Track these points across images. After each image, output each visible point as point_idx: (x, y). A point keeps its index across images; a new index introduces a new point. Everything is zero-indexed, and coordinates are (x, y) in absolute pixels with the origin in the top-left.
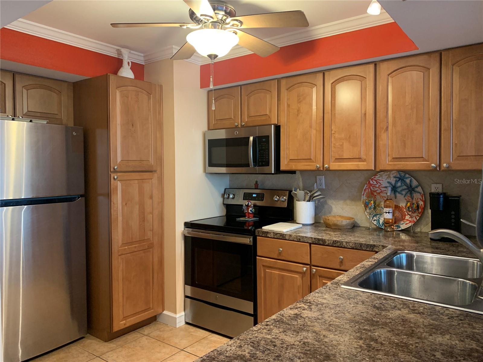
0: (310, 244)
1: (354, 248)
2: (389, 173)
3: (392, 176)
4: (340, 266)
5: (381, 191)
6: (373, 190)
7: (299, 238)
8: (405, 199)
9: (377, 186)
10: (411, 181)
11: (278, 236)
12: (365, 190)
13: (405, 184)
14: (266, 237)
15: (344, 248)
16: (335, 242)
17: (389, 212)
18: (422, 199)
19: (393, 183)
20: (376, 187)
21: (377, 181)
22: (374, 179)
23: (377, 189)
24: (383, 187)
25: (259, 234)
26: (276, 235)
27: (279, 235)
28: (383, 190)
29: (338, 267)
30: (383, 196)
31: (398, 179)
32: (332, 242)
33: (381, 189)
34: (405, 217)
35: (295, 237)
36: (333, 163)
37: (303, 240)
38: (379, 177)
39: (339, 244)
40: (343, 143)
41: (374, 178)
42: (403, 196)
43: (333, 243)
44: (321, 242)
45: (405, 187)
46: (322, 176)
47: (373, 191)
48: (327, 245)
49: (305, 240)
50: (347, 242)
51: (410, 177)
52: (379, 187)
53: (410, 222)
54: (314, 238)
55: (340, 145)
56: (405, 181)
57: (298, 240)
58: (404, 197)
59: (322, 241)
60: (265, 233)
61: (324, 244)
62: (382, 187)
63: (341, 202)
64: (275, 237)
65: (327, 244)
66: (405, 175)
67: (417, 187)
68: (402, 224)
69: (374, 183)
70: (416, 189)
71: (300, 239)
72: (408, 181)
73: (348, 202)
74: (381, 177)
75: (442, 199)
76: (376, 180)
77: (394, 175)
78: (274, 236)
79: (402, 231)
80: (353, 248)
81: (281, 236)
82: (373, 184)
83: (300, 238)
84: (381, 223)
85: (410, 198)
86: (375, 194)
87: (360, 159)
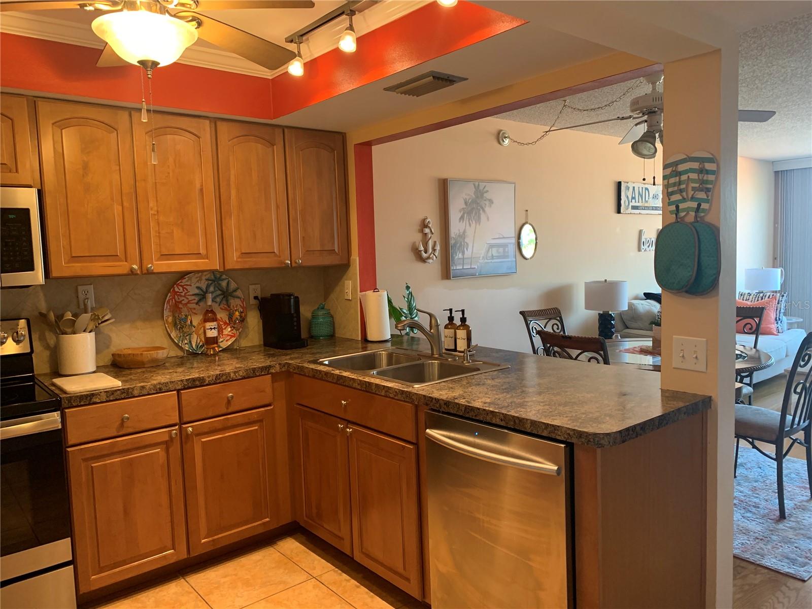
0: (178, 391)
1: (246, 377)
2: (200, 274)
3: (204, 278)
4: (227, 409)
5: (187, 301)
6: (177, 300)
7: (158, 387)
8: (221, 308)
9: (183, 294)
10: (228, 284)
11: (118, 395)
12: (168, 302)
13: (219, 287)
14: (89, 404)
15: (233, 380)
16: (218, 377)
17: (214, 328)
18: (242, 305)
19: (204, 288)
20: (181, 296)
21: (185, 286)
22: (180, 284)
23: (183, 298)
24: (191, 295)
25: (72, 404)
26: (113, 394)
27: (119, 392)
28: (190, 299)
29: (224, 411)
30: (190, 307)
31: (210, 282)
32: (214, 378)
33: (188, 299)
34: (223, 332)
35: (152, 387)
36: (157, 261)
37: (167, 388)
38: (187, 281)
39: (224, 377)
40: (173, 230)
41: (181, 282)
42: (217, 305)
43: (216, 379)
44: (197, 383)
45: (219, 292)
46: (89, 286)
47: (178, 302)
48: (207, 385)
49: (170, 388)
50: (235, 373)
51: (227, 279)
52: (185, 296)
53: (232, 336)
54: (186, 380)
55: (167, 233)
56: (220, 284)
57: (158, 390)
58: (219, 305)
59: (199, 381)
60: (87, 398)
61: (202, 384)
62: (189, 295)
63: (127, 326)
64: (111, 399)
65: (207, 382)
66: (221, 276)
67: (235, 291)
68: (222, 342)
69: (180, 290)
70: (235, 294)
71: (160, 389)
72: (224, 284)
73: (139, 324)
74: (189, 281)
75: (292, 300)
76: (181, 286)
77: (207, 277)
78: (108, 397)
79: (225, 350)
80: (244, 378)
81: (123, 393)
82: (178, 292)
83: (161, 386)
84: (194, 347)
85: (225, 306)
86: (180, 306)
87: (198, 255)
